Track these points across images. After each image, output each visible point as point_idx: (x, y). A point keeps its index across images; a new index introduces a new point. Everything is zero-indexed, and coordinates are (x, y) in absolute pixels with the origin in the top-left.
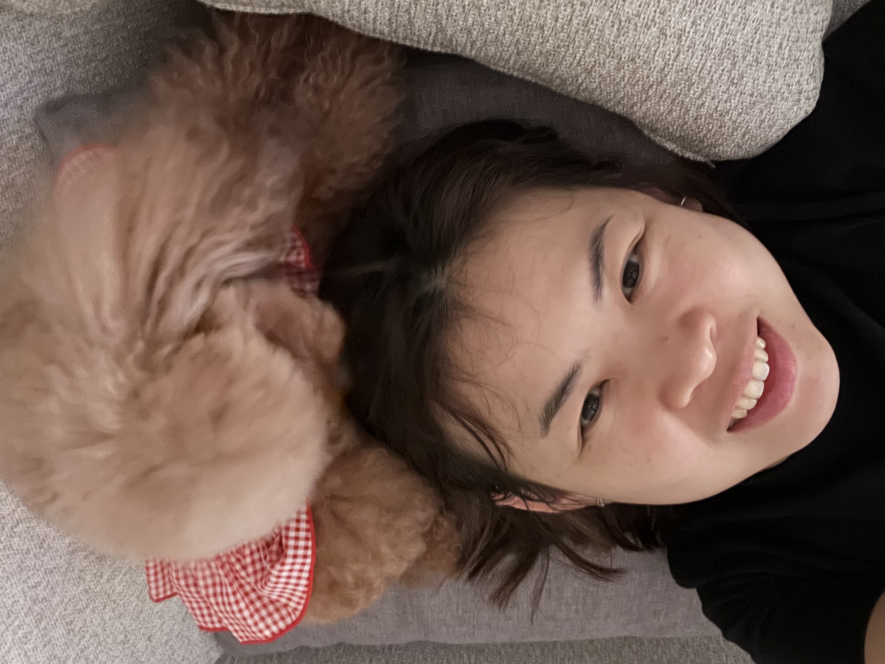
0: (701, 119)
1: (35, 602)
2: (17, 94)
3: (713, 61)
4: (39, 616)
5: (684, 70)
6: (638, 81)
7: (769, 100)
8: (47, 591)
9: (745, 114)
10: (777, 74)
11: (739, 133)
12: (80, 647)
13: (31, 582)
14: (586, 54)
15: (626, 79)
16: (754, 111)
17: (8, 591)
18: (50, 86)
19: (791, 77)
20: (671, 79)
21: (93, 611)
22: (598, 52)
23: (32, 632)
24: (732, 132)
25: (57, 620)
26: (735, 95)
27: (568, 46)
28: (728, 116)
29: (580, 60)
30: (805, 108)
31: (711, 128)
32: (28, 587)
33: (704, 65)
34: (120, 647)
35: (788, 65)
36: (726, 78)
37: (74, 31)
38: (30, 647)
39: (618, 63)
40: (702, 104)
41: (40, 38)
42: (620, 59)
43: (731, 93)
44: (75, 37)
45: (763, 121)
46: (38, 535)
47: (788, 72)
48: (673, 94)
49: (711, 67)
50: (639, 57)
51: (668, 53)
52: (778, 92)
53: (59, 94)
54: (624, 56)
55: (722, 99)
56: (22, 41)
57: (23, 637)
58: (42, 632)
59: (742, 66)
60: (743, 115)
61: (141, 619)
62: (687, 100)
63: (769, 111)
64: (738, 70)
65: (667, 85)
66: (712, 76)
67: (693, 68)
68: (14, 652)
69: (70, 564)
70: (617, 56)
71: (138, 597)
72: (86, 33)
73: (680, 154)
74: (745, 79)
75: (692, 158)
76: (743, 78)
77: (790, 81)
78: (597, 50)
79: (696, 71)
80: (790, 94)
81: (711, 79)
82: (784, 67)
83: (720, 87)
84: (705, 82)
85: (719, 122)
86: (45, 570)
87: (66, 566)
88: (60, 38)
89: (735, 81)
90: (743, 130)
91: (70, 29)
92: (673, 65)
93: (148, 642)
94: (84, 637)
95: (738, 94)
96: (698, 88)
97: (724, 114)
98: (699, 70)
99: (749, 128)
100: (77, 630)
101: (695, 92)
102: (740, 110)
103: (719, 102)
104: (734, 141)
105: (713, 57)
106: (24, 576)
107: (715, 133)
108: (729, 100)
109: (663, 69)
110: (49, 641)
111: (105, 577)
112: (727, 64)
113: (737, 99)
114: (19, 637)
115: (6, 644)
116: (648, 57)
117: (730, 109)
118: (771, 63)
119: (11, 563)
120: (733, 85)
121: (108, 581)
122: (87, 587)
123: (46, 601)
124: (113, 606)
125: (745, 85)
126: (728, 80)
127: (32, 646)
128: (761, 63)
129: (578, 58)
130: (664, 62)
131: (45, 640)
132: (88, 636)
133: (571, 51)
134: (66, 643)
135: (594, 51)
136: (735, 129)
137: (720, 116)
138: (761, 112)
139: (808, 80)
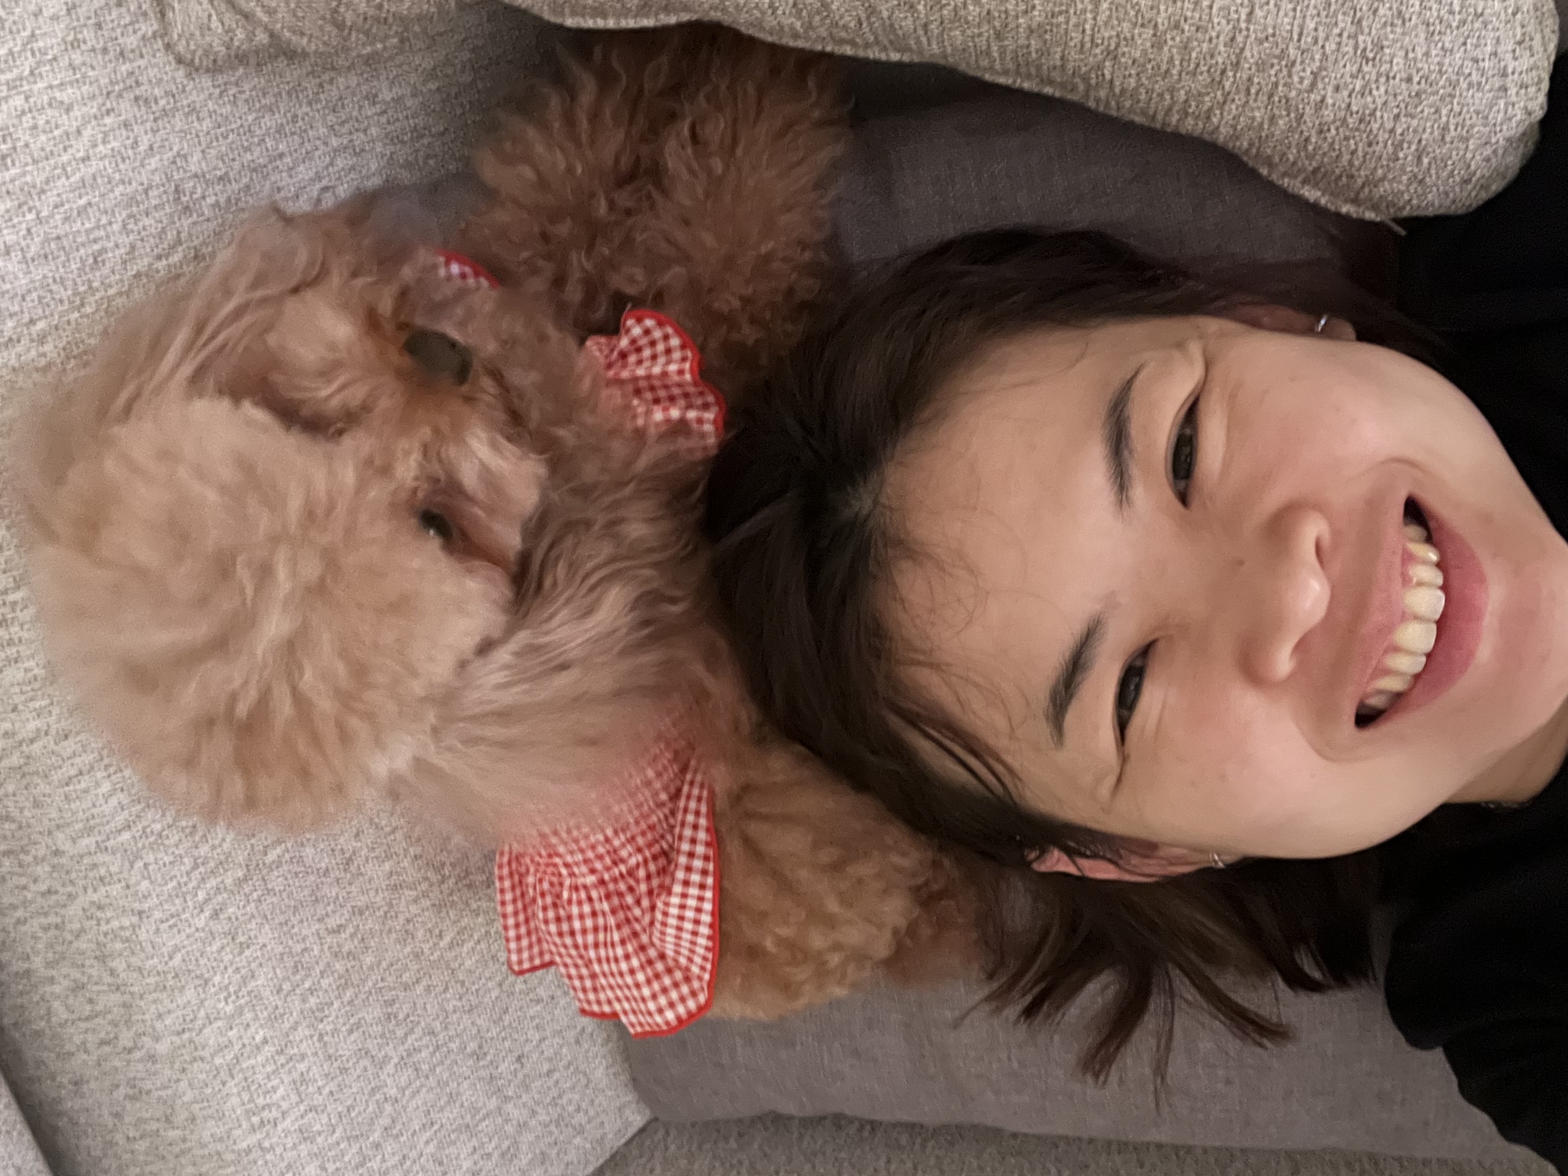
0: (1329, 130)
1: (336, 956)
2: (312, 181)
3: (1316, 19)
4: (343, 981)
5: (1271, 39)
6: (1198, 65)
7: (1444, 87)
8: (356, 942)
9: (1405, 116)
10: (1447, 39)
11: (1408, 153)
12: (406, 1046)
13: (332, 922)
14: (1100, 22)
15: (1177, 63)
16: (1422, 112)
17: (296, 930)
18: (360, 172)
19: (1477, 46)
20: (1252, 56)
21: (428, 989)
22: (1117, 19)
23: (332, 1004)
24: (1395, 153)
25: (370, 993)
26: (1377, 81)
27: (1067, 12)
28: (1375, 121)
29: (1093, 36)
30: (1522, 104)
31: (1353, 147)
32: (327, 929)
33: (1302, 28)
34: (471, 1062)
35: (1463, 22)
36: (1351, 51)
37: (397, 91)
38: (329, 1028)
39: (1154, 35)
40: (1322, 101)
41: (346, 102)
42: (1156, 26)
43: (1367, 77)
44: (398, 100)
45: (1445, 129)
46: (342, 849)
47: (1468, 36)
48: (1267, 85)
49: (1316, 30)
50: (1186, 20)
51: (1233, 8)
52: (1458, 73)
53: (375, 182)
54: (1160, 21)
55: (1354, 89)
56: (319, 106)
57: (318, 1010)
58: (348, 1008)
59: (1374, 27)
60: (1403, 119)
61: (506, 1023)
62: (1293, 94)
63: (1451, 110)
64: (1370, 34)
65: (1250, 69)
66: (1323, 47)
67: (1285, 34)
68: (302, 1031)
69: (391, 905)
70: (1150, 22)
71: (500, 985)
72: (414, 95)
73: (1333, 208)
74: (1387, 51)
75: (1355, 216)
76: (1382, 48)
77: (1478, 53)
78: (1114, 15)
79: (1291, 39)
80: (1482, 75)
81: (1324, 53)
82: (1458, 28)
83: (1345, 66)
84: (1313, 59)
85: (1365, 136)
86: (353, 907)
87: (386, 908)
88: (374, 104)
89: (1371, 55)
90: (1413, 147)
91: (391, 90)
92: (1248, 29)
93: (518, 1066)
94: (412, 1031)
95: (1383, 80)
96: (1304, 70)
97: (1368, 118)
98: (1296, 37)
99: (1424, 143)
100: (401, 1016)
101: (1302, 79)
102: (1396, 111)
103: (1350, 96)
104: (1403, 169)
105: (1315, 12)
106: (320, 911)
107: (1364, 156)
108: (1367, 92)
109: (1233, 39)
110: (358, 1025)
111: (447, 939)
112: (1344, 22)
113: (1382, 89)
114: (311, 1009)
115: (291, 1013)
116: (1200, 18)
117: (1375, 110)
118: (1431, 20)
119: (300, 887)
120: (1367, 63)
121: (451, 946)
122: (417, 950)
123: (354, 959)
124: (460, 991)
125: (1391, 62)
126: (1355, 53)
127: (331, 1027)
128: (1410, 20)
129: (1088, 32)
130: (1231, 26)
131: (352, 1021)
132: (418, 1031)
133: (1073, 20)
134: (383, 1036)
135: (1110, 17)
136: (1398, 146)
137: (1361, 121)
138: (1436, 112)
139: (1514, 51)
